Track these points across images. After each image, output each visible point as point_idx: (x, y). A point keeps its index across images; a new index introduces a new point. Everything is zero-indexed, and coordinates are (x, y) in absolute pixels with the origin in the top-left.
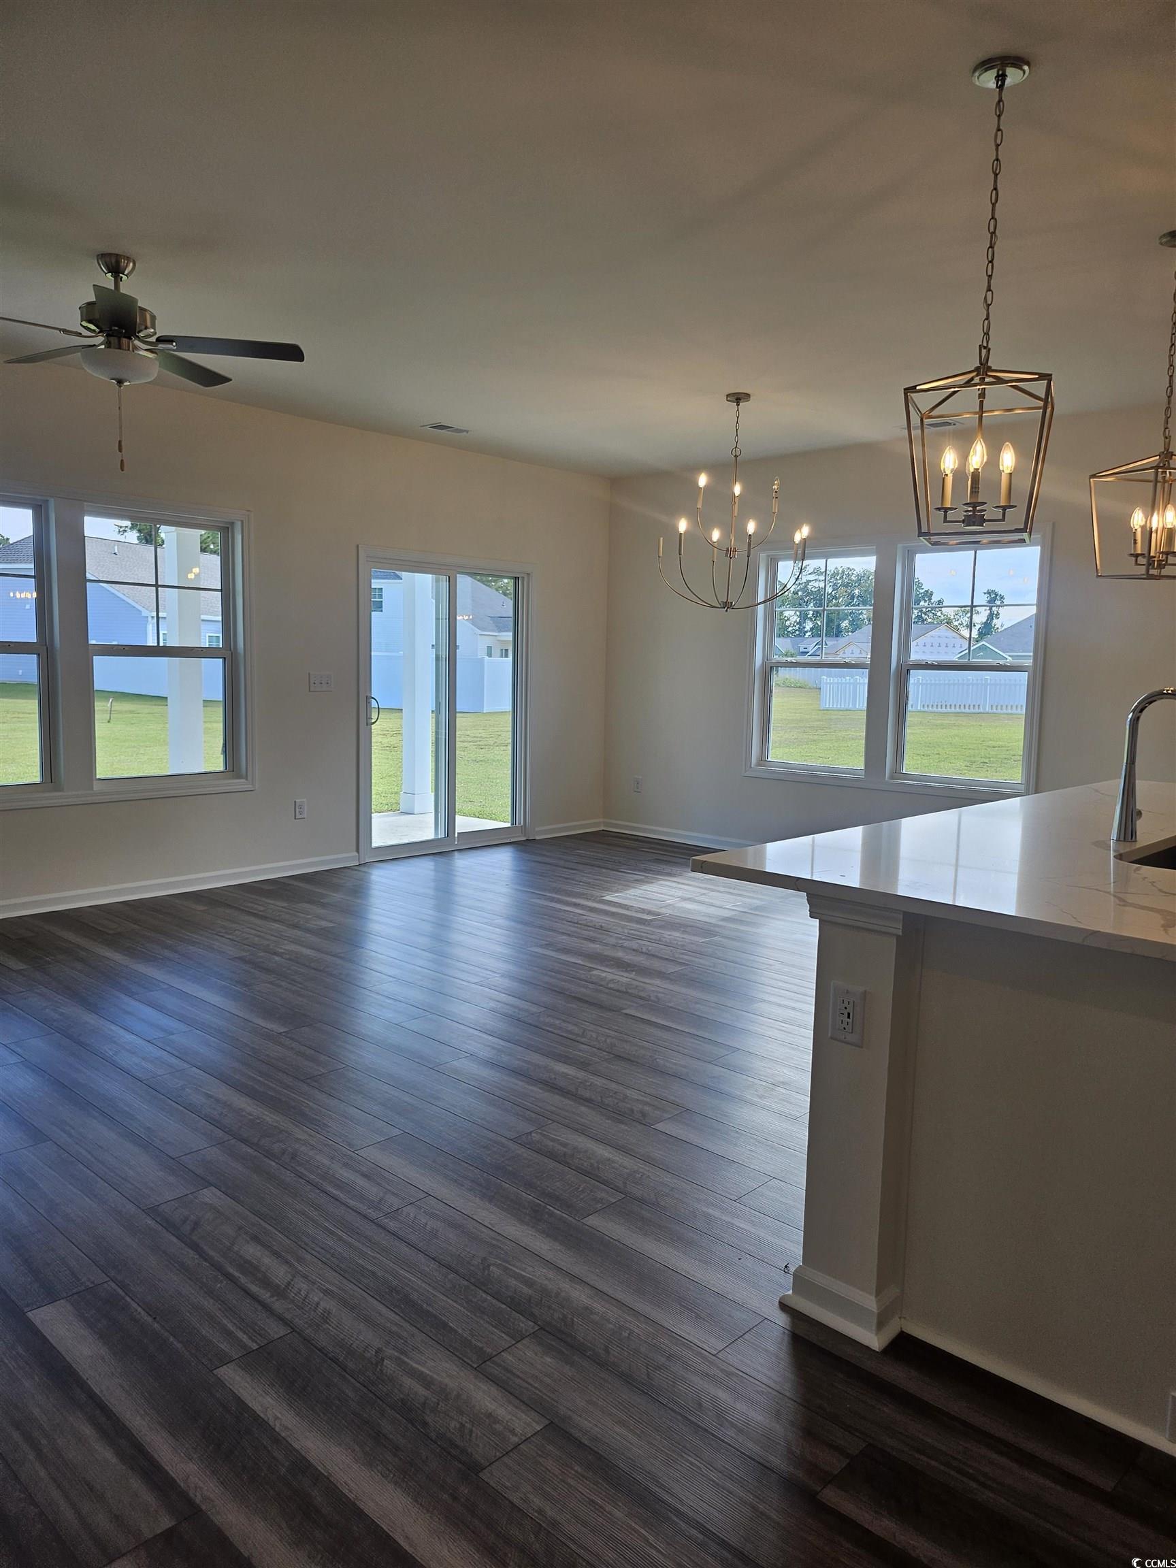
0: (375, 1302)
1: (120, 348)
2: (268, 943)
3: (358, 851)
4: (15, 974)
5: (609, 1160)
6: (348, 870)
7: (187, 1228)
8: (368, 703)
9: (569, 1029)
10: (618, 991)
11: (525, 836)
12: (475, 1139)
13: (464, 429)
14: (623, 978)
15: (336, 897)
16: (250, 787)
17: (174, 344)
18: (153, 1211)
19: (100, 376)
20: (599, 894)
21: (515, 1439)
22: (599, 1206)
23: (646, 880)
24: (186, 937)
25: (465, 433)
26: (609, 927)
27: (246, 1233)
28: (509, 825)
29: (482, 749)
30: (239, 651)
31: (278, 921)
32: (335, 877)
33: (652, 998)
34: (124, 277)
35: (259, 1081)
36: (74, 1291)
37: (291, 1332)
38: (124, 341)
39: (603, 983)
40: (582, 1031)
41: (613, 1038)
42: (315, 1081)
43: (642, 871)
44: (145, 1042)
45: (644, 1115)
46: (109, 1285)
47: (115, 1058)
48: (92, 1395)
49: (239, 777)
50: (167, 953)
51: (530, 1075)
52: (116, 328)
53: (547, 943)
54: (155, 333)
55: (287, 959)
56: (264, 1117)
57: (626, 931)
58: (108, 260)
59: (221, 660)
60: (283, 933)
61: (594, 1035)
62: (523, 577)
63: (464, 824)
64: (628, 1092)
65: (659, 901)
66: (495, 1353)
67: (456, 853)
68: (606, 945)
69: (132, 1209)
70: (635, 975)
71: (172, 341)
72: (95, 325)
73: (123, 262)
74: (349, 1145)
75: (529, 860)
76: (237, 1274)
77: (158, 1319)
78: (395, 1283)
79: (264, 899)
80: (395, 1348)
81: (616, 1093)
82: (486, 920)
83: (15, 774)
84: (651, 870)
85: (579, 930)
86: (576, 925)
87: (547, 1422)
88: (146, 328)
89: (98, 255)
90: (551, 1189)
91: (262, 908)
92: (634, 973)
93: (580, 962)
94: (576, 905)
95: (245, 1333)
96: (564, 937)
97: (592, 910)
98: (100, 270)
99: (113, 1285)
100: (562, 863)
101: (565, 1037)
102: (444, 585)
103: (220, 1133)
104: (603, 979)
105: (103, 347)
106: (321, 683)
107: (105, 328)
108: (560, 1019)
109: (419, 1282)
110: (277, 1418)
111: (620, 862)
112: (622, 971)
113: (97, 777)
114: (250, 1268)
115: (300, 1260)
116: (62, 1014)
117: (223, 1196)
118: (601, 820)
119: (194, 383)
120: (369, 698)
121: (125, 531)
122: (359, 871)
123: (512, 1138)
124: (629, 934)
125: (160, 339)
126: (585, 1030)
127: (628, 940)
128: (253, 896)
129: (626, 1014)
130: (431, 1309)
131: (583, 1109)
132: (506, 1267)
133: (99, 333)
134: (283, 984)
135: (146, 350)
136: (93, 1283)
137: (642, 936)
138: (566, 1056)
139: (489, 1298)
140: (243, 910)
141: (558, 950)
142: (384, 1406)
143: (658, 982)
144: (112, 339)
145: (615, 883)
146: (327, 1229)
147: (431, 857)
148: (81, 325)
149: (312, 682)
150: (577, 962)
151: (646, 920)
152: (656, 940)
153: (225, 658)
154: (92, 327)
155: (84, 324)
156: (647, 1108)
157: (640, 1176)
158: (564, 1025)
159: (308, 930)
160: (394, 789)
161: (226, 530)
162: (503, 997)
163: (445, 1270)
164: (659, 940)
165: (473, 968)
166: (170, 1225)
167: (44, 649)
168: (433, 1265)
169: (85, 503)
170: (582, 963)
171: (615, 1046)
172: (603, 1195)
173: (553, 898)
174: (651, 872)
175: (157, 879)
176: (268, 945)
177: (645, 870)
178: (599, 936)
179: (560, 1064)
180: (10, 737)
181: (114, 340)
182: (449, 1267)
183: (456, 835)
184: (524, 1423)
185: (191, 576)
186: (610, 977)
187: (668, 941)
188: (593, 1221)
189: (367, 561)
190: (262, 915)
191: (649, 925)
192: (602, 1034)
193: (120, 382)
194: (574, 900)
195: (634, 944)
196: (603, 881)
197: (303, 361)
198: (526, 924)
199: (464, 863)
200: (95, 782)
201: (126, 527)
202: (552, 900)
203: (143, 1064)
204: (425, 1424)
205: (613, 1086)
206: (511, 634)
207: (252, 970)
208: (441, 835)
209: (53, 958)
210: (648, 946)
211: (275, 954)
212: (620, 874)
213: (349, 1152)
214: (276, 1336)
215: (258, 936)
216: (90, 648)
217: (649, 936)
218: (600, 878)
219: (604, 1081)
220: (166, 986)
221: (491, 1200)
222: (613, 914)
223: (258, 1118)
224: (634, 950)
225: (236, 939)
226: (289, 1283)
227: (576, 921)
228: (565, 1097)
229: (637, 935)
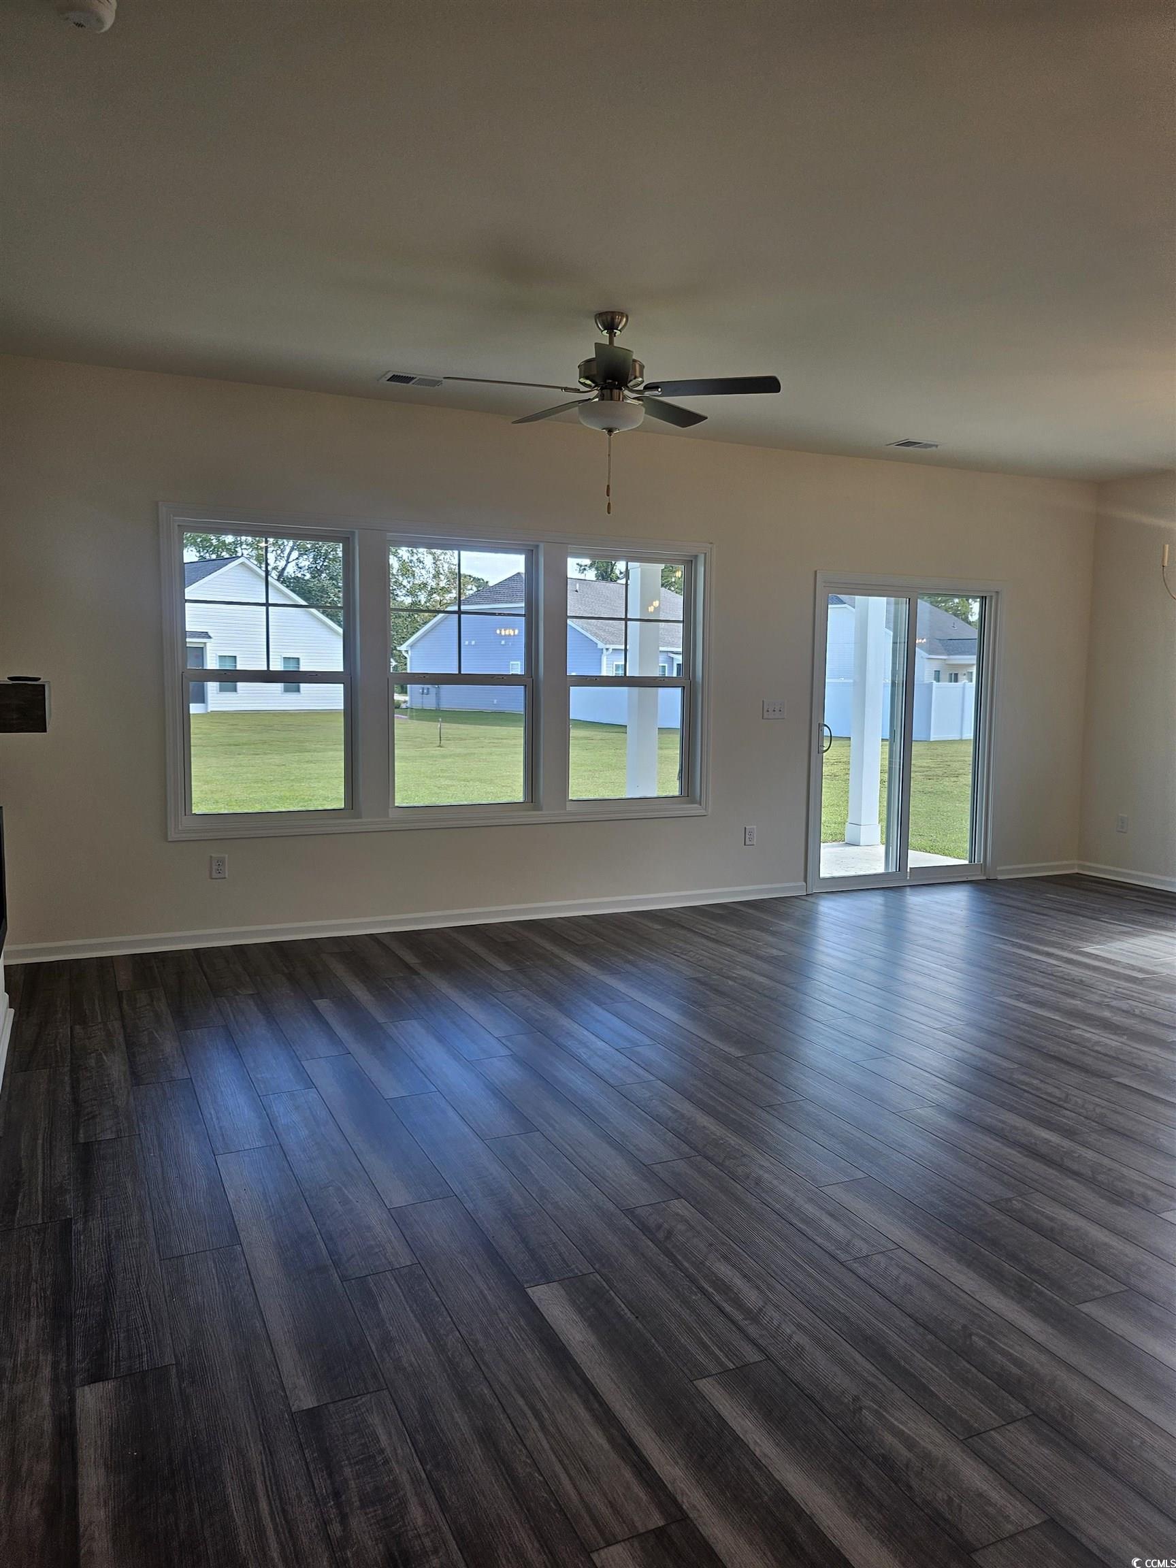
0: (848, 1346)
1: (612, 399)
2: (721, 966)
3: (806, 881)
4: (501, 974)
5: (1105, 1244)
6: (798, 900)
7: (661, 1235)
8: (820, 730)
9: (1049, 1091)
10: (1106, 1055)
11: (985, 875)
12: (947, 1196)
13: (933, 443)
14: (1112, 1041)
15: (786, 926)
16: (703, 812)
17: (660, 390)
18: (630, 1212)
19: (595, 427)
20: (1075, 944)
21: (1010, 1528)
22: (1097, 1293)
23: (1135, 932)
24: (645, 954)
25: (934, 448)
26: (1092, 982)
27: (717, 1251)
28: (966, 862)
29: (930, 779)
30: (697, 680)
31: (729, 945)
32: (785, 906)
33: (1150, 1068)
34: (618, 333)
35: (720, 1102)
36: (566, 1276)
37: (766, 1360)
38: (616, 392)
39: (1087, 1044)
40: (1064, 1095)
41: (1103, 1107)
42: (775, 1110)
43: (1129, 923)
44: (613, 1050)
45: (1147, 1200)
46: (594, 1276)
47: (589, 1061)
48: (586, 1381)
49: (693, 802)
50: (628, 967)
51: (1006, 1136)
52: (610, 381)
53: (1017, 993)
54: (643, 382)
55: (740, 984)
56: (727, 1139)
57: (1113, 988)
58: (604, 318)
59: (680, 689)
60: (735, 958)
61: (1080, 1101)
62: (991, 597)
63: (916, 859)
64: (1125, 1171)
65: (1153, 958)
66: (983, 1430)
67: (908, 889)
68: (1090, 1002)
69: (612, 1208)
70: (1127, 1039)
71: (658, 387)
72: (590, 381)
73: (617, 318)
74: (813, 1180)
75: (992, 902)
76: (711, 1290)
77: (640, 1318)
78: (869, 1332)
79: (714, 923)
80: (874, 1401)
81: (1110, 1170)
82: (945, 963)
83: (492, 793)
84: (1140, 922)
85: (1055, 983)
86: (1050, 977)
87: (1047, 1517)
88: (635, 378)
89: (596, 315)
90: (1039, 1265)
91: (714, 932)
92: (1126, 1037)
93: (1057, 1018)
94: (1049, 955)
95: (721, 1351)
96: (1037, 989)
97: (1069, 961)
98: (597, 329)
99: (599, 1277)
100: (1028, 907)
101: (1045, 1100)
102: (904, 608)
103: (687, 1149)
104: (1089, 1040)
105: (597, 399)
106: (774, 711)
107: (599, 381)
108: (1037, 1079)
109: (896, 1338)
110: (756, 1443)
111: (1100, 911)
112: (1110, 1033)
113: (570, 798)
114: (724, 1288)
115: (771, 1288)
116: (542, 1015)
117: (693, 1210)
118: (1076, 862)
119: (673, 425)
120: (822, 725)
121: (585, 569)
122: (806, 901)
123: (989, 1201)
124: (1116, 992)
125: (649, 386)
126: (1067, 1095)
127: (1115, 999)
128: (706, 920)
129: (1119, 1083)
130: (907, 1366)
131: (1070, 1182)
132: (991, 1341)
133: (594, 387)
134: (737, 1008)
135: (634, 398)
136: (581, 1272)
137: (1133, 996)
138: (1048, 1121)
139: (973, 1370)
140: (697, 932)
141: (1030, 1003)
142: (865, 1458)
143: (1156, 1050)
144: (605, 391)
145: (1096, 934)
146: (795, 1262)
147: (882, 891)
148: (579, 381)
149: (765, 710)
150: (1053, 1017)
151: (1137, 978)
152: (1151, 1002)
153: (684, 687)
154: (588, 382)
155: (582, 380)
156: (1149, 1193)
157: (1145, 1268)
158: (1042, 1086)
159: (758, 957)
160: (837, 818)
161: (690, 564)
162: (967, 1047)
163: (921, 1330)
164: (1155, 1003)
165: (933, 1012)
166: (645, 1228)
167: (529, 681)
168: (909, 1321)
169: (570, 546)
170: (1061, 1020)
171: (1105, 1116)
172: (1101, 1282)
173: (1021, 944)
174: (1140, 924)
175: (614, 896)
176: (722, 969)
177: (1134, 922)
178: (1080, 991)
179: (1040, 1129)
180: (488, 760)
181: (606, 392)
182: (926, 1327)
183: (908, 870)
184: (1018, 1513)
185: (651, 609)
186: (1096, 1038)
187: (1167, 1005)
188: (1088, 1308)
189: (824, 586)
190: (714, 939)
191: (1142, 984)
192: (1090, 1102)
193: (610, 431)
194: (1046, 949)
195: (1124, 1005)
196: (1081, 930)
197: (779, 391)
198: (988, 969)
199: (917, 901)
200: (568, 803)
201: (586, 566)
202: (1020, 946)
203: (613, 1070)
204: (910, 1488)
205: (1106, 1161)
206: (975, 657)
207: (708, 992)
208: (892, 869)
209: (532, 962)
210: (1143, 1008)
211: (729, 978)
212: (1103, 924)
213: (813, 1187)
214: (752, 1361)
215: (713, 959)
216: (568, 679)
217: (1142, 996)
218: (1077, 926)
219: (1096, 1155)
220: (629, 999)
221: (969, 1265)
222: (1095, 968)
223: (722, 1139)
224: (1123, 1011)
225: (691, 960)
226: (761, 1310)
227: (1050, 972)
228: (1049, 1167)
229: (1127, 995)
